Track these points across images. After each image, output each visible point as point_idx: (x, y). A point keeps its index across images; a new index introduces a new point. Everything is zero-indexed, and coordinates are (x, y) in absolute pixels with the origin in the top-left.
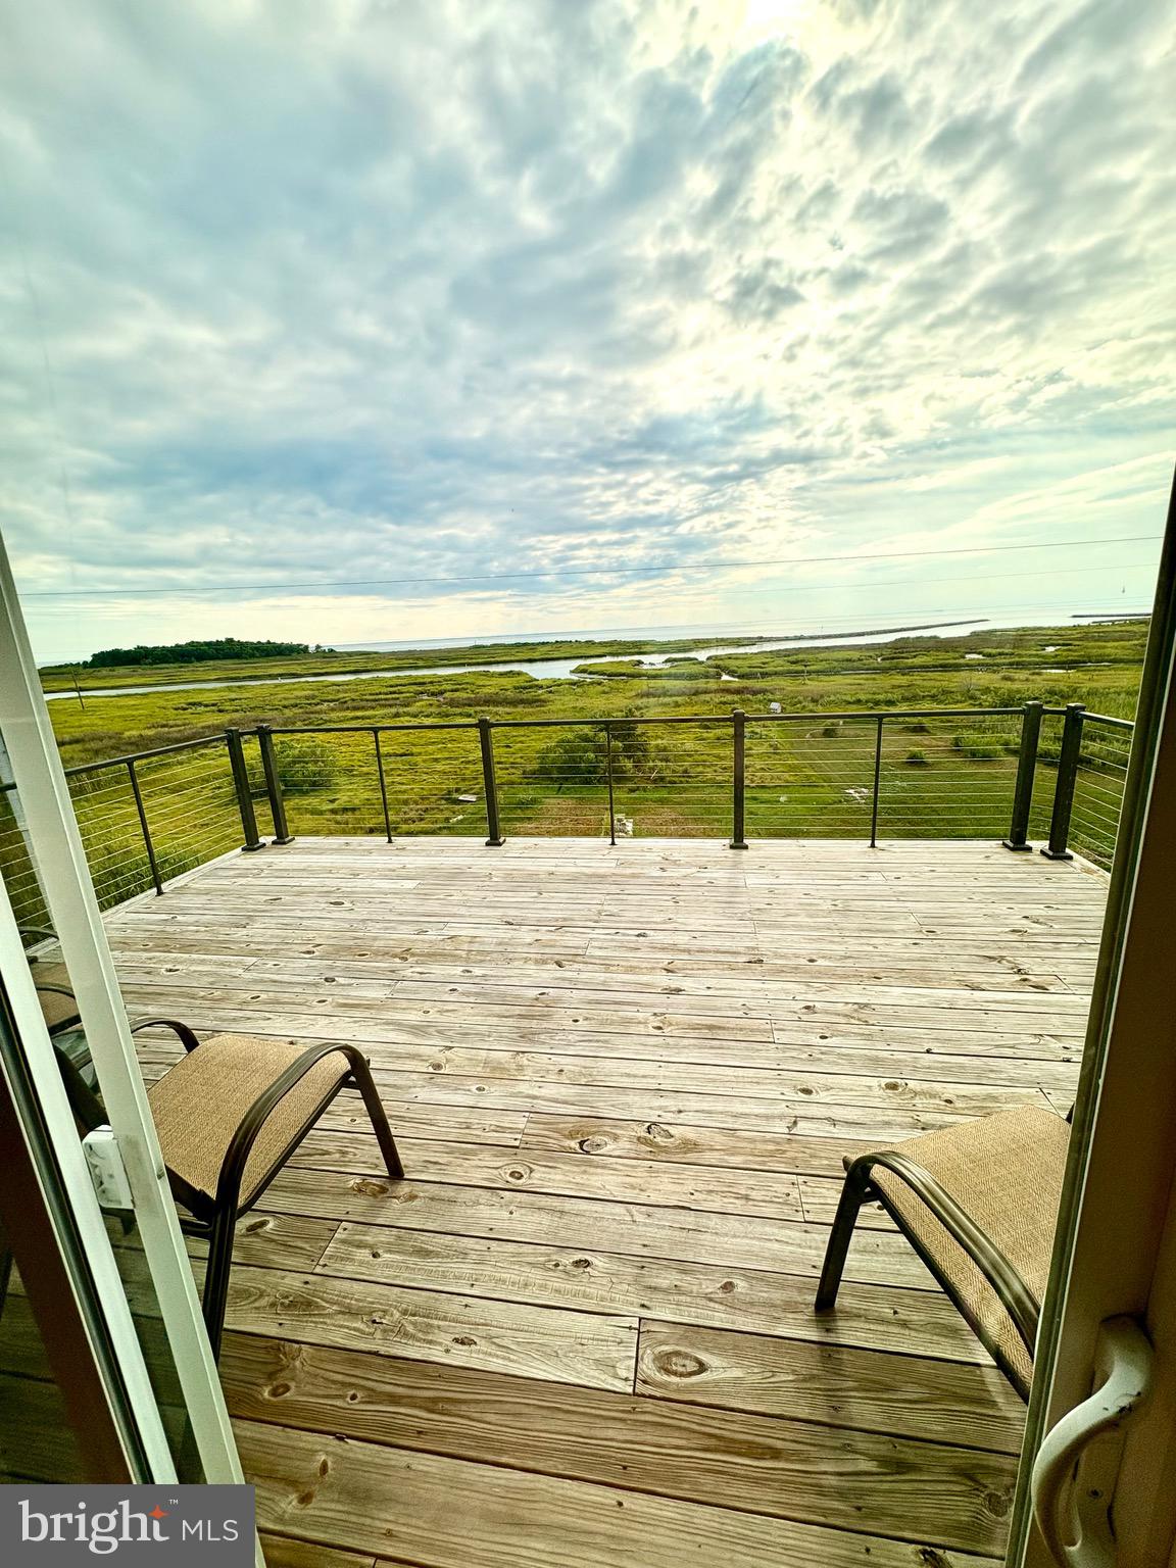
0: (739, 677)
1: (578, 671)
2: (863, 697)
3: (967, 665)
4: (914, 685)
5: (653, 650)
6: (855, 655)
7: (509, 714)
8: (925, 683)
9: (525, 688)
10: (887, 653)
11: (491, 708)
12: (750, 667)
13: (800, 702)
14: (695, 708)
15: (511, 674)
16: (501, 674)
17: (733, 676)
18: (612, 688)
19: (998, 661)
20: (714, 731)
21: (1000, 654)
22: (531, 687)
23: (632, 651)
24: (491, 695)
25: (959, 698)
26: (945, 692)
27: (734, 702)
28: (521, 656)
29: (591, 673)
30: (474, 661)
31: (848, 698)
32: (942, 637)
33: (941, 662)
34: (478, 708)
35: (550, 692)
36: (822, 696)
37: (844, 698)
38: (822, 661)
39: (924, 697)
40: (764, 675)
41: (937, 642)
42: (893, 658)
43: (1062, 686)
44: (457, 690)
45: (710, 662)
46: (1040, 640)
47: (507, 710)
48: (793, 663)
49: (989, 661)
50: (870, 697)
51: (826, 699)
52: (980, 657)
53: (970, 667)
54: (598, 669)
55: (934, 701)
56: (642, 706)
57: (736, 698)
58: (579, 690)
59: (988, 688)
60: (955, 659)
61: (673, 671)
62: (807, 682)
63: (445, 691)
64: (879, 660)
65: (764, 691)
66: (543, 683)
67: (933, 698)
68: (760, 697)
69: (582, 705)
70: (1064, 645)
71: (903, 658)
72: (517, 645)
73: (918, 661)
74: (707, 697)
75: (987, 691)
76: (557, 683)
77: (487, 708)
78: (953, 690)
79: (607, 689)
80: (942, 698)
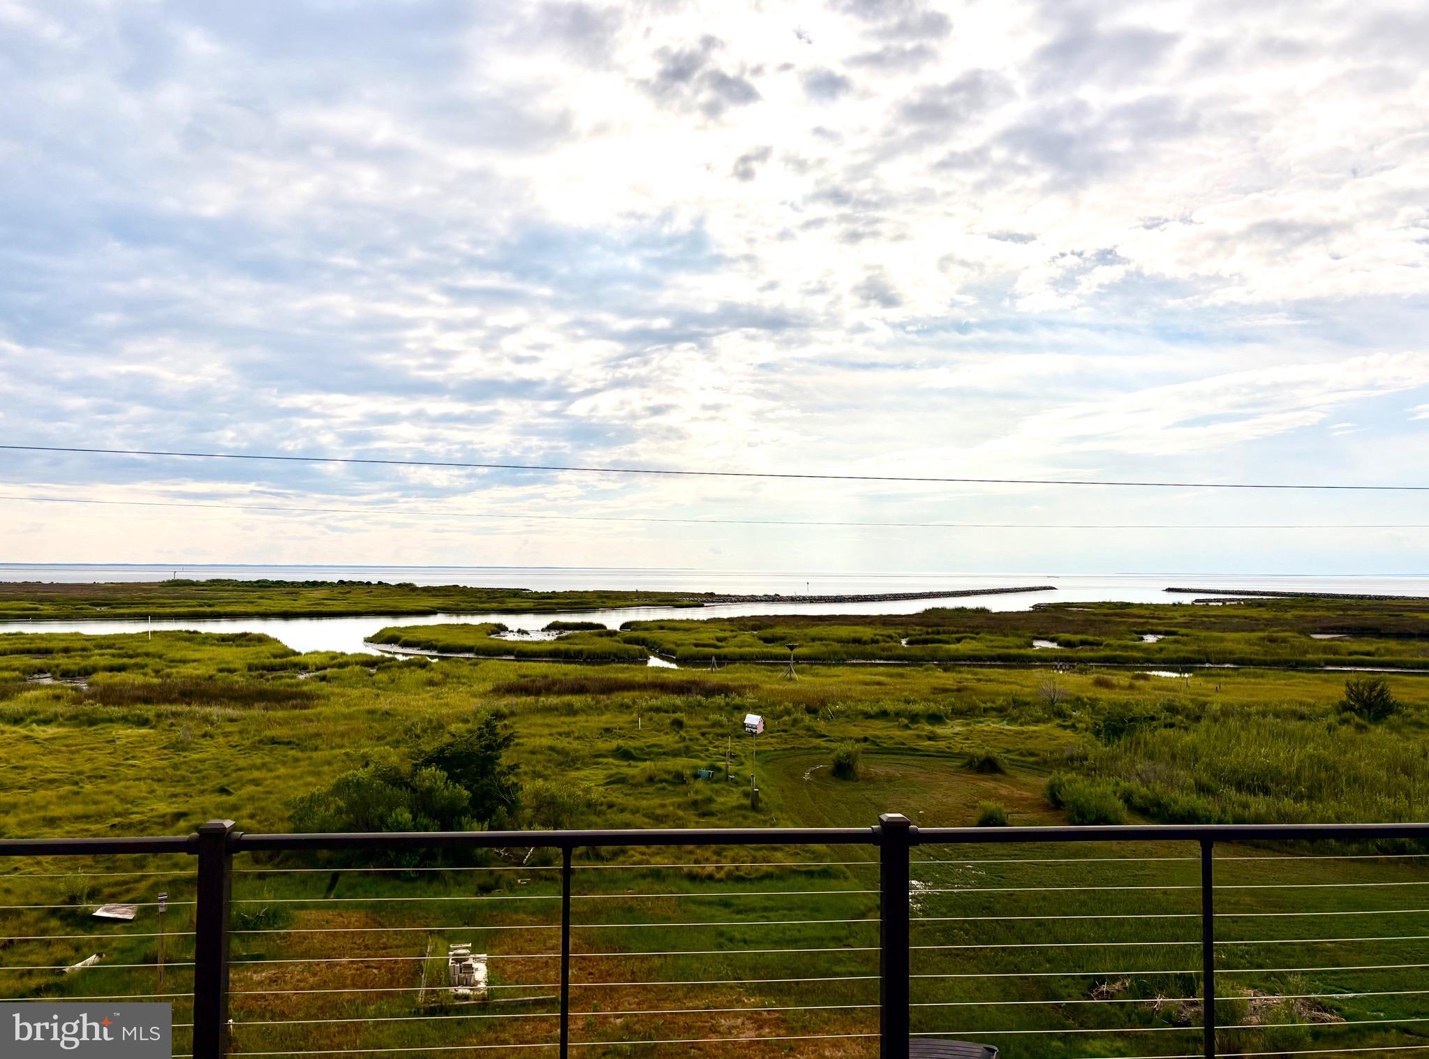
0: (677, 662)
1: (380, 638)
2: (889, 706)
3: (1039, 659)
4: (966, 688)
5: (525, 605)
6: (866, 632)
7: (231, 720)
8: (981, 686)
9: (272, 668)
10: (916, 631)
11: (195, 708)
12: (696, 645)
13: (788, 712)
14: (604, 718)
15: (244, 638)
16: (224, 639)
17: (670, 661)
18: (447, 675)
19: (1082, 654)
20: (642, 765)
21: (1083, 643)
22: (283, 667)
23: (486, 605)
24: (197, 681)
25: (1040, 714)
26: (1017, 703)
27: (676, 709)
28: (266, 605)
29: (406, 644)
30: (168, 610)
31: (866, 707)
32: (994, 610)
33: (1000, 651)
34: (166, 708)
35: (323, 679)
36: (823, 703)
37: (860, 707)
38: (813, 640)
39: (985, 710)
40: (723, 660)
41: (989, 619)
42: (926, 642)
43: (1183, 700)
44: (121, 668)
45: (628, 633)
46: (1135, 624)
47: (230, 712)
48: (767, 640)
49: (1068, 652)
50: (902, 706)
51: (831, 708)
52: (1054, 646)
53: (1046, 661)
54: (422, 637)
55: (1003, 718)
56: (506, 710)
57: (678, 700)
58: (382, 677)
59: (1078, 699)
60: (1019, 647)
61: (563, 646)
62: (795, 675)
63: (95, 670)
64: (904, 642)
65: (723, 690)
66: (309, 660)
67: (1001, 712)
68: (719, 700)
69: (386, 707)
70: (1167, 633)
71: (940, 641)
72: (262, 585)
73: (965, 647)
74: (627, 697)
75: (1078, 703)
76: (338, 662)
77: (185, 708)
78: (1029, 699)
79: (438, 677)
80: (1015, 713)
